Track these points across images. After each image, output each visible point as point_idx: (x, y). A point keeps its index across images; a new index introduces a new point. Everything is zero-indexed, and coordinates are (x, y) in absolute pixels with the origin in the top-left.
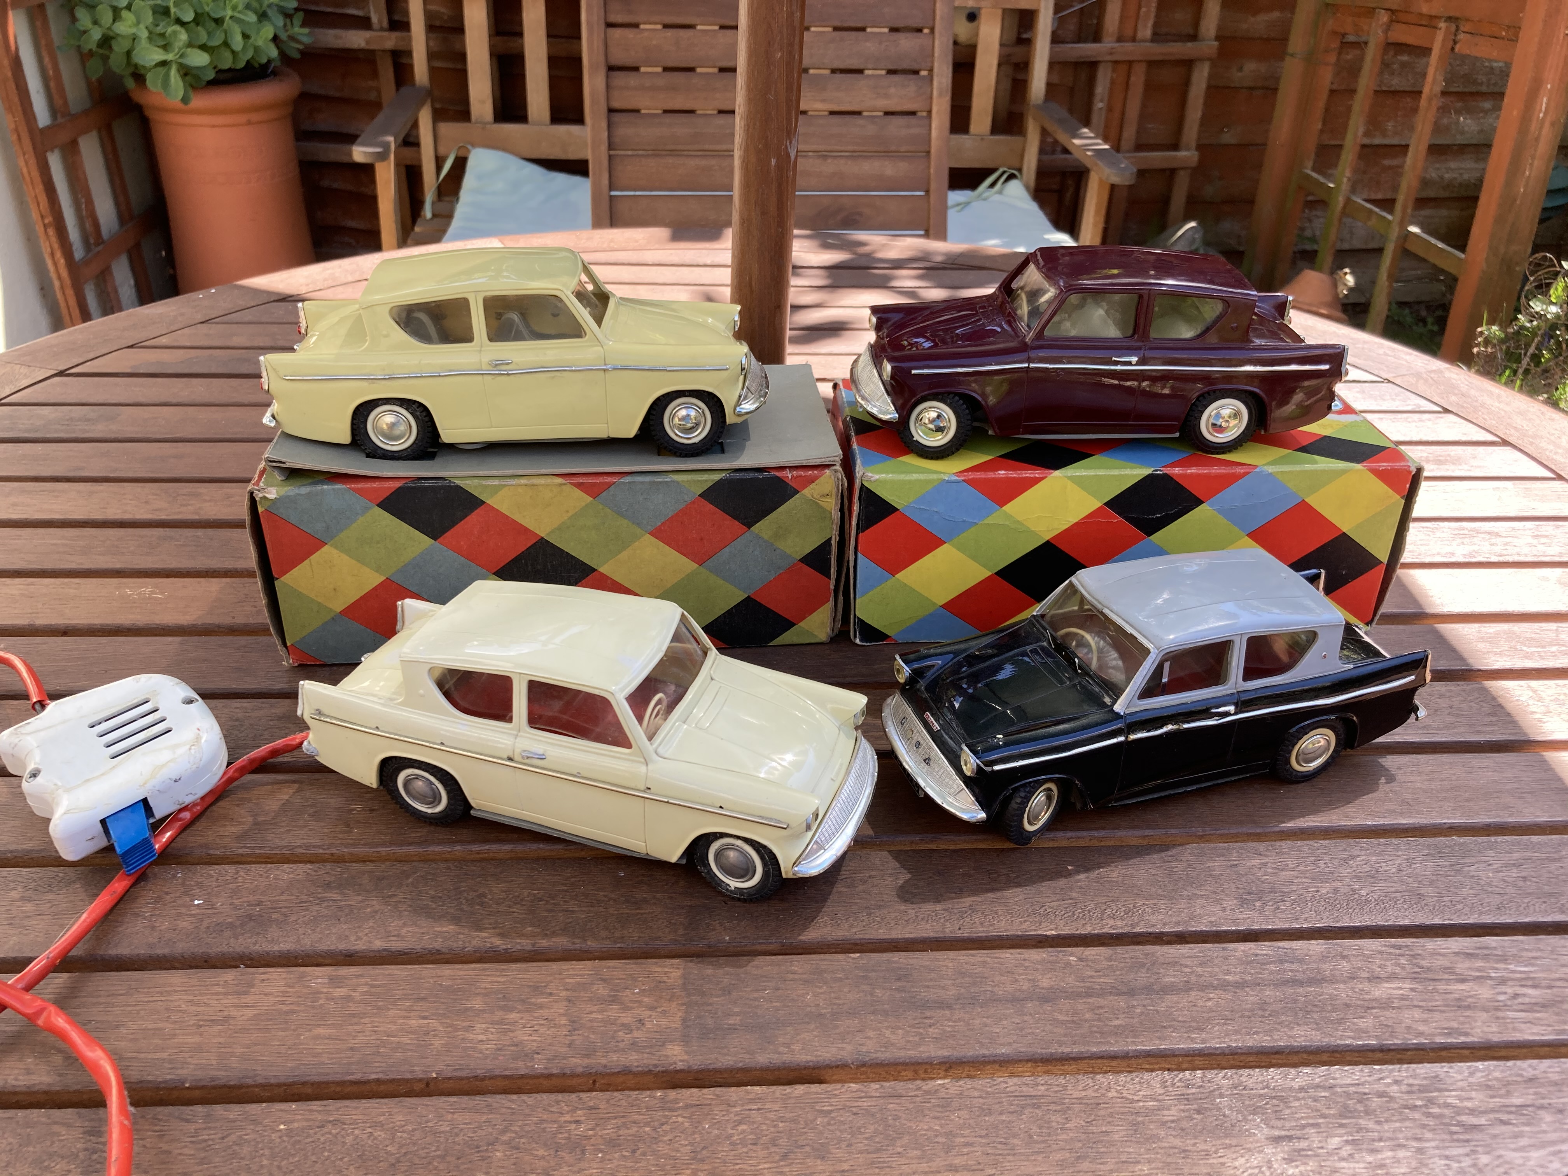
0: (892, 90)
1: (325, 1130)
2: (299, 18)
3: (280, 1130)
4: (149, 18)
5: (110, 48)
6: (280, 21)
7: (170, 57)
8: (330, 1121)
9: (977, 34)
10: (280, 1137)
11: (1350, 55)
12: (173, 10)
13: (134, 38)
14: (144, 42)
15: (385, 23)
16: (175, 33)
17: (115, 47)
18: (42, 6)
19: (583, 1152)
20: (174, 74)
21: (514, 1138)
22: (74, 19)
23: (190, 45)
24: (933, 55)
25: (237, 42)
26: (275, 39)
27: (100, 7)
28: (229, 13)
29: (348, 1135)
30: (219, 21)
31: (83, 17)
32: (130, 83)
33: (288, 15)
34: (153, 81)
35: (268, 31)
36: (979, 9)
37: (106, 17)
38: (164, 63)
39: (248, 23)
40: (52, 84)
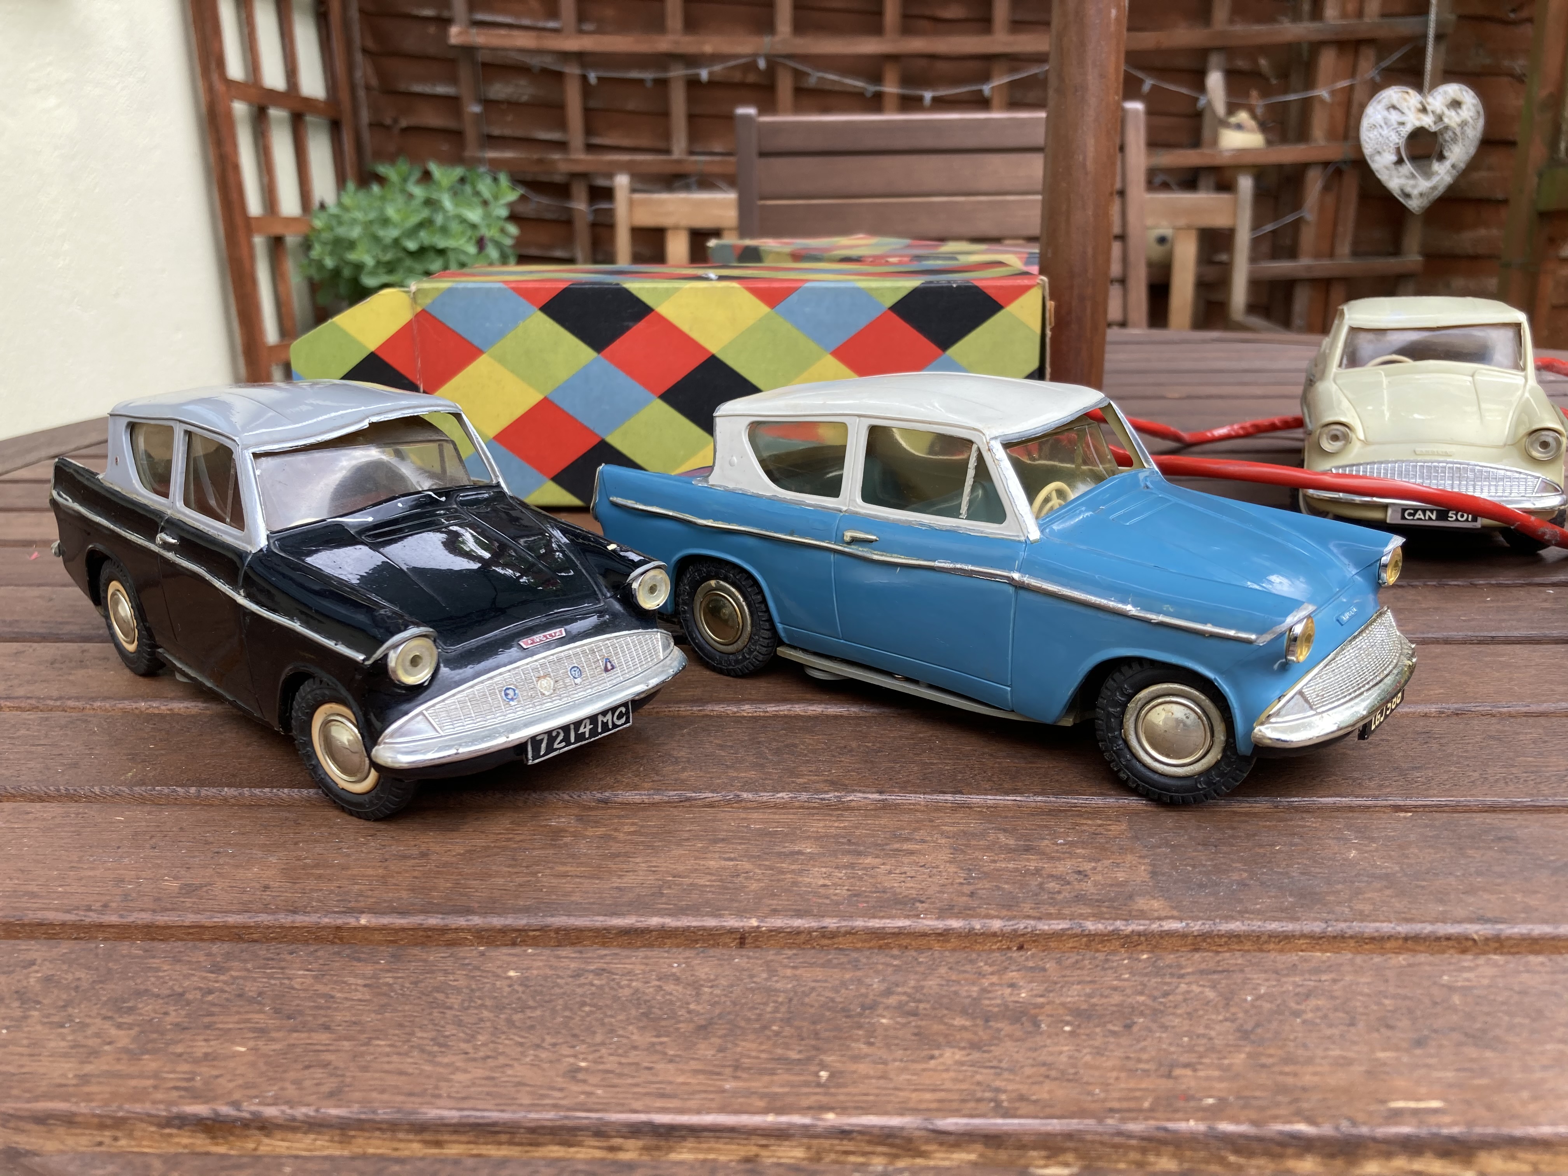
1: (582, 980)
3: (510, 978)
8: (592, 971)
10: (510, 986)
19: (1036, 1024)
21: (907, 1003)
29: (622, 987)
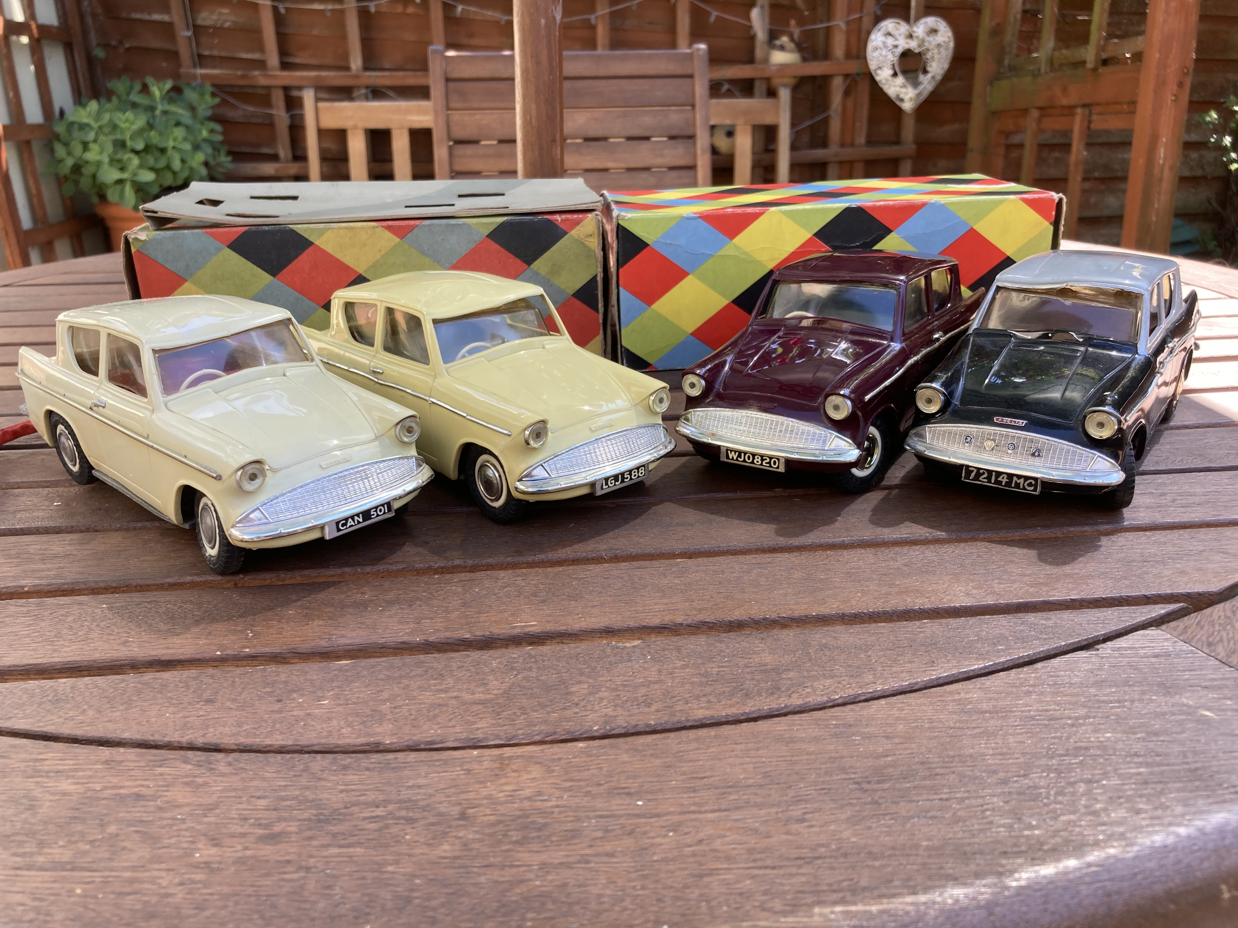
0: (666, 152)
2: (224, 150)
4: (110, 148)
5: (81, 174)
6: (209, 151)
7: (125, 176)
9: (733, 146)
11: (1014, 154)
12: (129, 143)
13: (99, 164)
14: (106, 167)
15: (290, 156)
16: (130, 159)
17: (84, 170)
18: (28, 143)
20: (129, 191)
22: (52, 151)
23: (141, 166)
24: (694, 125)
25: (177, 165)
26: (206, 164)
27: (73, 143)
28: (171, 143)
30: (163, 151)
31: (60, 151)
32: (95, 200)
33: (216, 150)
34: (112, 195)
35: (200, 157)
36: (734, 126)
37: (78, 149)
38: (120, 182)
39: (186, 151)
40: (35, 201)
